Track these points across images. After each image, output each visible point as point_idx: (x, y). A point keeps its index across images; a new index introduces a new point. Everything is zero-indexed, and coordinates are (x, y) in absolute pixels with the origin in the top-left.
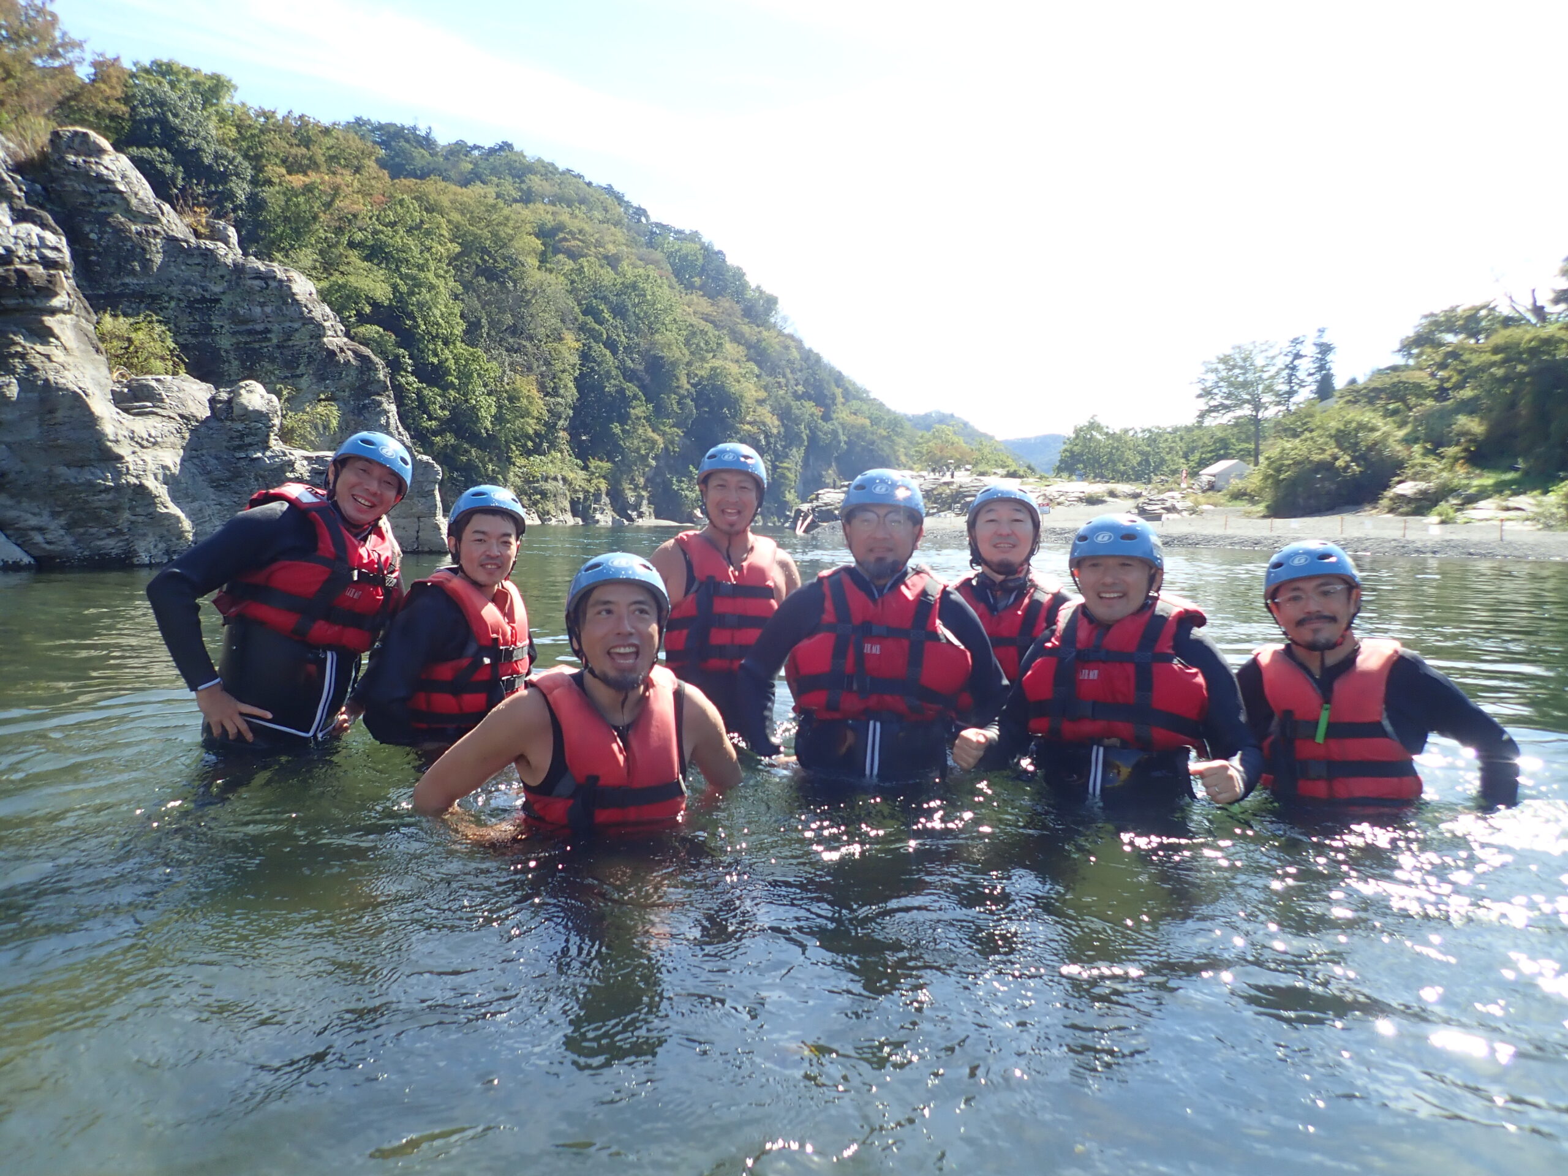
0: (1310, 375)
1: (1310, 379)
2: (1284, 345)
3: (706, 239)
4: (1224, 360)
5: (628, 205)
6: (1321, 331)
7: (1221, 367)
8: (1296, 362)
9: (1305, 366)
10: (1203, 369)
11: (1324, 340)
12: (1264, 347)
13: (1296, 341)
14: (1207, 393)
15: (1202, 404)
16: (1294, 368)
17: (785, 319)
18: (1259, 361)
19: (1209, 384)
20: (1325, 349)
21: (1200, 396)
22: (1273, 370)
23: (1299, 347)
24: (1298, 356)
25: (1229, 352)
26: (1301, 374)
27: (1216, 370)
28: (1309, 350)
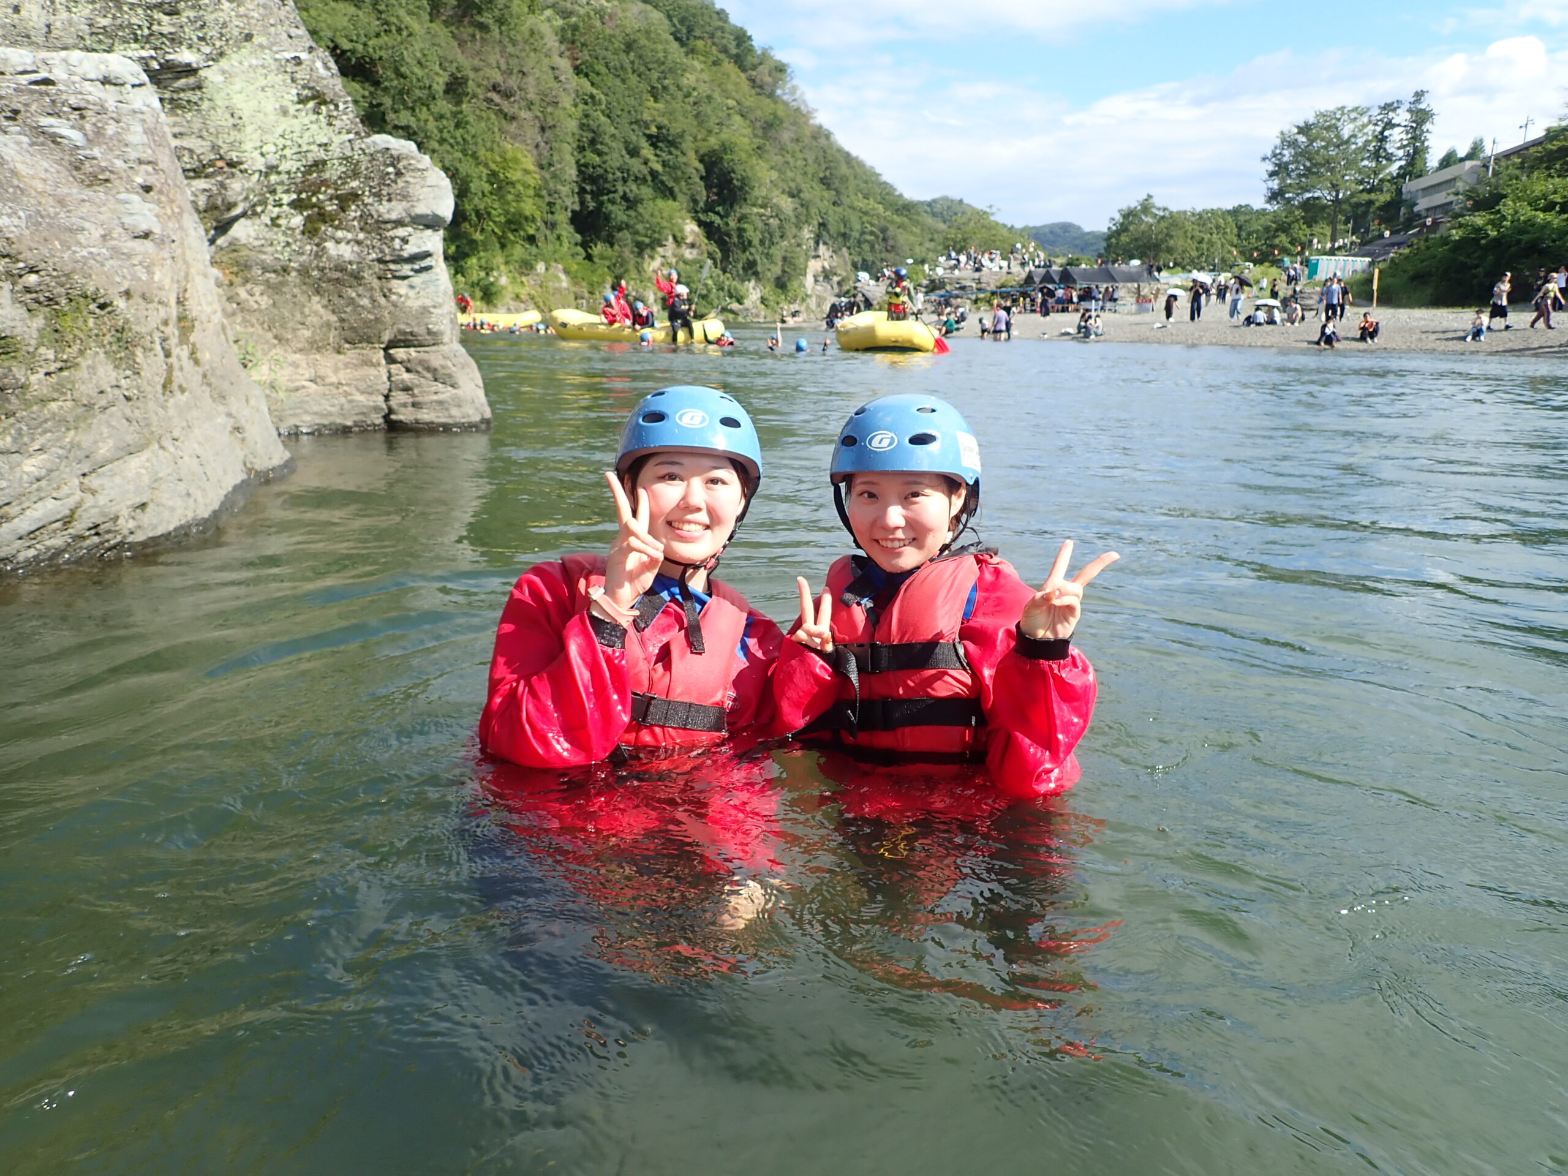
0: (1403, 147)
1: (1401, 153)
2: (1375, 112)
4: (1305, 130)
6: (1419, 95)
7: (1302, 139)
8: (1386, 133)
9: (1397, 136)
10: (1278, 142)
11: (1422, 106)
12: (1353, 115)
13: (1388, 107)
14: (1280, 170)
15: (1275, 184)
16: (1382, 139)
17: (794, 89)
18: (1346, 133)
19: (1285, 159)
20: (1421, 117)
21: (1272, 174)
22: (1360, 142)
23: (1391, 115)
24: (1390, 125)
25: (1312, 120)
26: (1390, 148)
27: (1293, 144)
28: (1402, 117)
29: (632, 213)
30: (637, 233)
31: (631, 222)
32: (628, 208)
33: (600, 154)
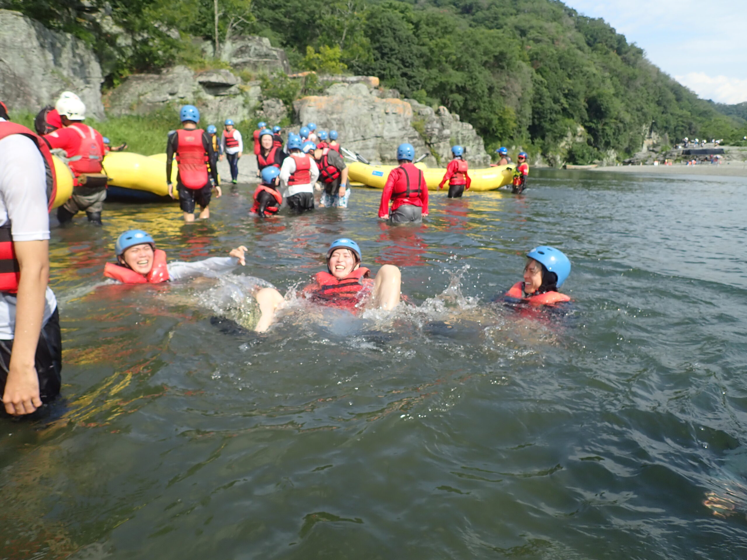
3: (606, 22)
5: (566, 9)
29: (553, 125)
30: (555, 132)
31: (552, 129)
32: (551, 124)
33: (542, 104)
